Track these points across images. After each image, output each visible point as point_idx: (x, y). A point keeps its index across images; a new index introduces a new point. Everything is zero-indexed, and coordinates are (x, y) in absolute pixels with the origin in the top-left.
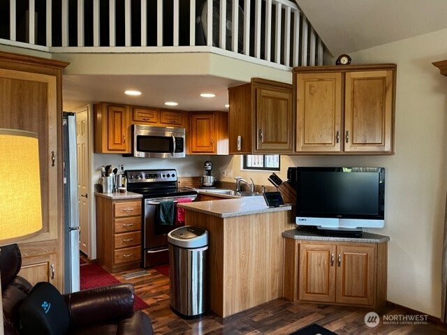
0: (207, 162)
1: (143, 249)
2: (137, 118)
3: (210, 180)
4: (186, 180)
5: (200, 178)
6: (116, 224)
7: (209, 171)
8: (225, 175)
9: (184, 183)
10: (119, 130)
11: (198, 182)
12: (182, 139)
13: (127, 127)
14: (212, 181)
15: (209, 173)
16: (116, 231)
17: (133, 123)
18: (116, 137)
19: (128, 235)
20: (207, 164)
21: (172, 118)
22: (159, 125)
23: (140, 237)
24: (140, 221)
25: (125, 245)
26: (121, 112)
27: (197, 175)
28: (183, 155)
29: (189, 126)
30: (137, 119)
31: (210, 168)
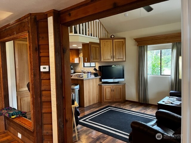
3: (72, 71)
8: (77, 70)
31: (72, 67)
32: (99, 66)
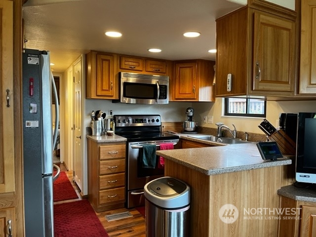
0: (189, 108)
1: (127, 191)
2: (123, 66)
3: (191, 125)
4: (170, 125)
5: (182, 123)
6: (101, 166)
7: (191, 117)
8: (206, 121)
9: (168, 128)
10: (107, 78)
11: (180, 127)
12: (166, 86)
13: (115, 74)
14: (193, 126)
15: (191, 119)
16: (101, 173)
17: (120, 70)
18: (104, 83)
19: (112, 177)
20: (189, 111)
21: (157, 66)
22: (144, 73)
23: (124, 179)
24: (124, 163)
25: (110, 186)
26: (109, 61)
27: (180, 121)
28: (166, 101)
29: (172, 75)
30: (124, 68)
31: (191, 114)
32: (283, 115)
